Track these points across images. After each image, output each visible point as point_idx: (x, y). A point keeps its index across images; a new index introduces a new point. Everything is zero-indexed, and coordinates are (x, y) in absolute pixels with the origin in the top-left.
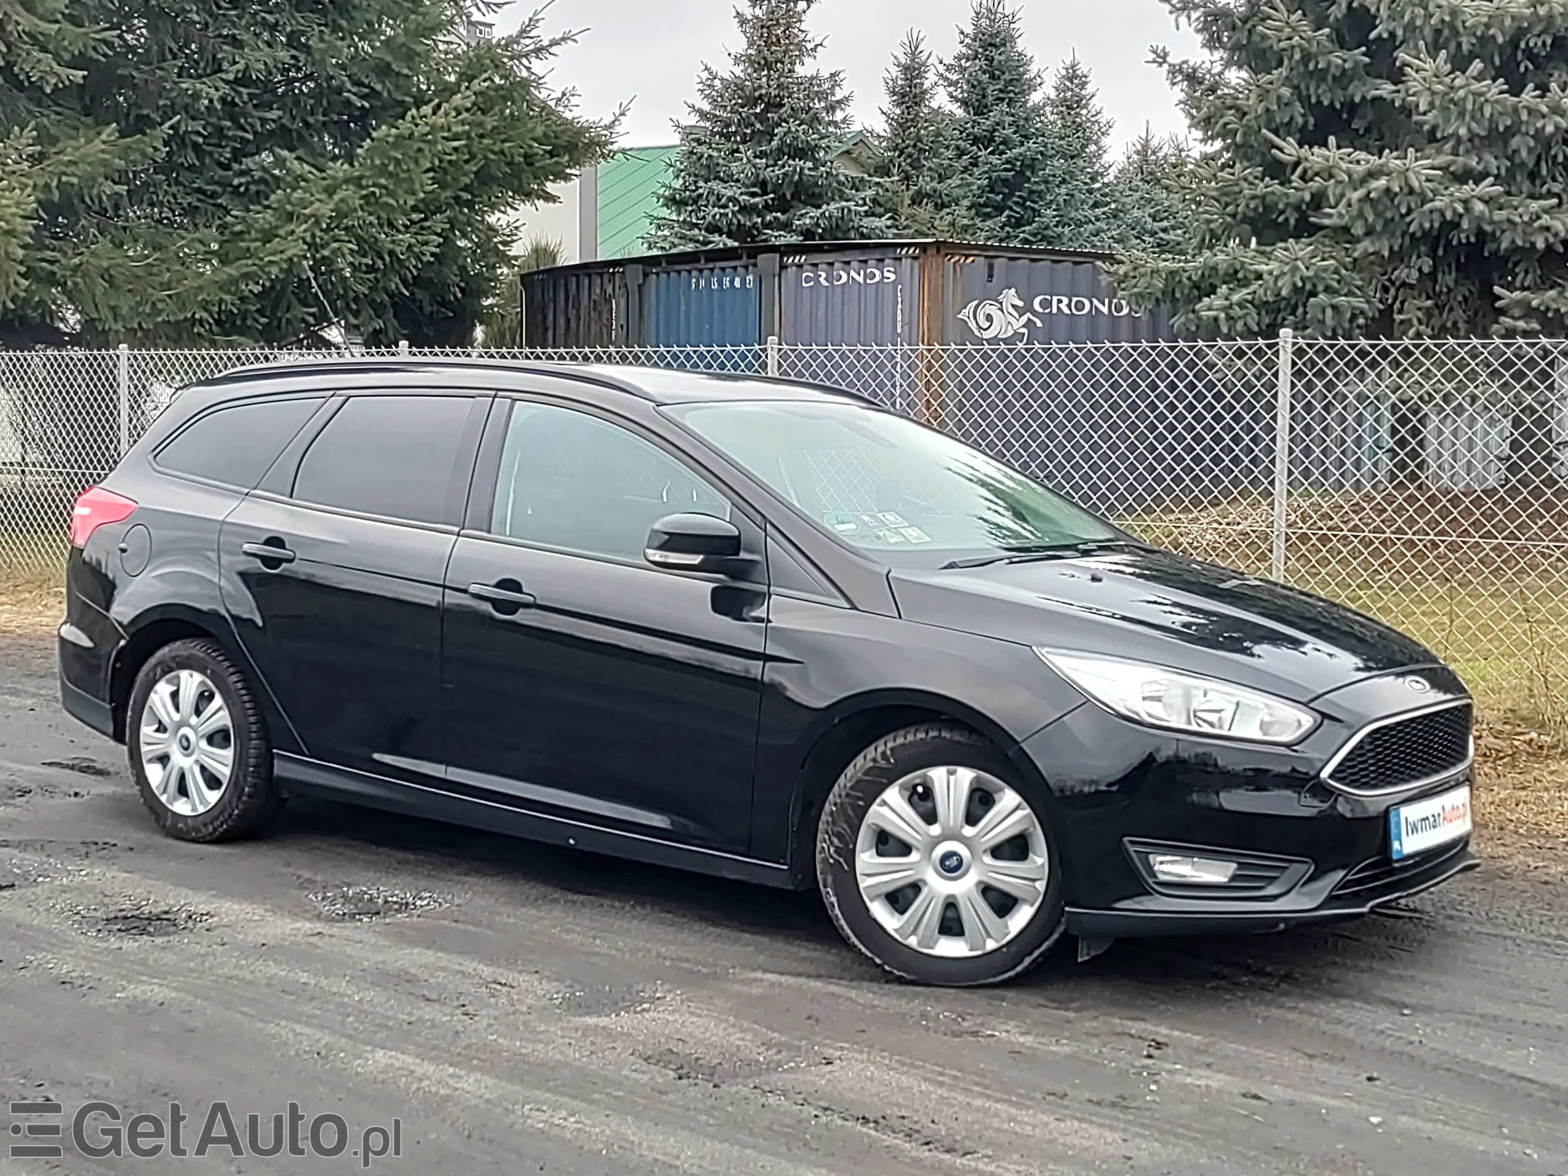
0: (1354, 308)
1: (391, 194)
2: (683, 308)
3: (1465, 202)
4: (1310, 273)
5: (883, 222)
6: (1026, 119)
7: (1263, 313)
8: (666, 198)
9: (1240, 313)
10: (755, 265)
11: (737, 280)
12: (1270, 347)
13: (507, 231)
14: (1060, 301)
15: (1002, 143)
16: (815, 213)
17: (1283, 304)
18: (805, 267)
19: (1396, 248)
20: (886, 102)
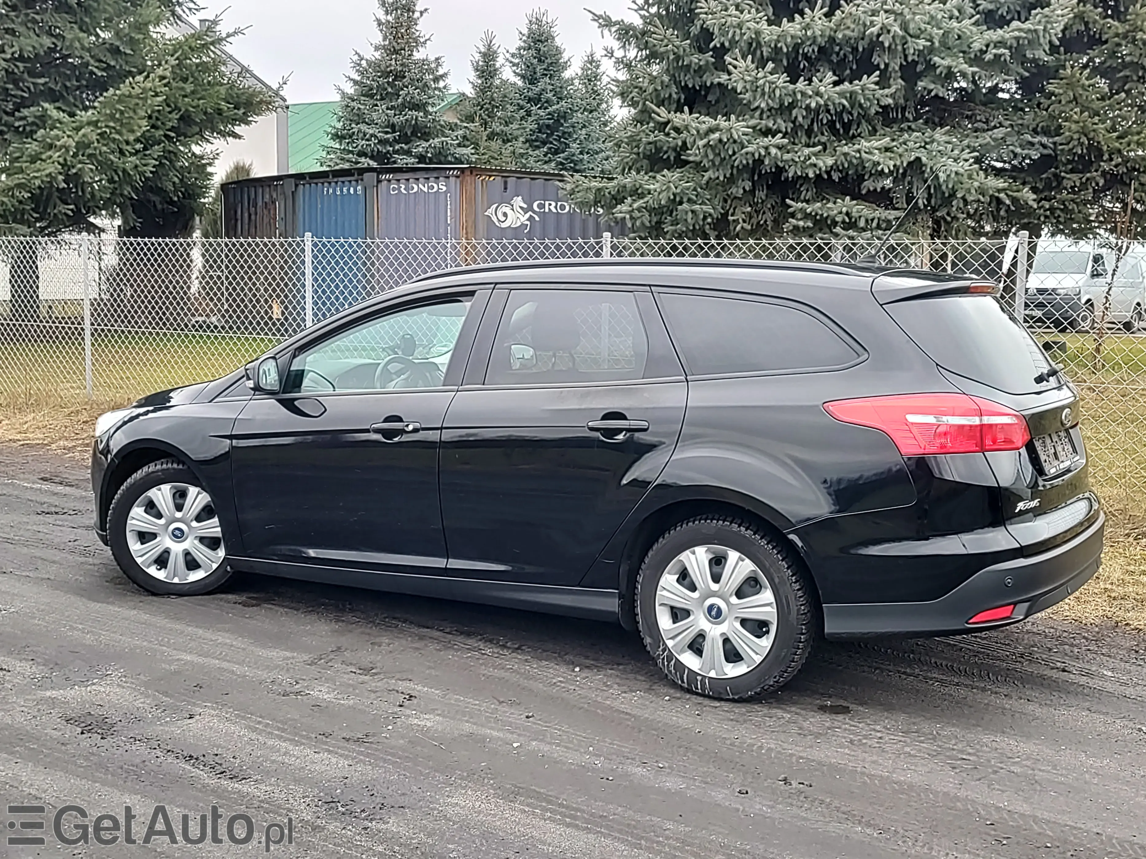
0: (705, 212)
1: (119, 133)
2: (320, 206)
3: (766, 148)
4: (678, 191)
5: (469, 151)
6: (561, 87)
7: (653, 214)
8: (332, 134)
9: (639, 215)
10: (362, 180)
11: (352, 189)
12: (597, 243)
13: (211, 156)
14: (550, 205)
15: (546, 102)
16: (425, 144)
17: (665, 209)
18: (393, 181)
19: (728, 175)
20: (472, 75)
